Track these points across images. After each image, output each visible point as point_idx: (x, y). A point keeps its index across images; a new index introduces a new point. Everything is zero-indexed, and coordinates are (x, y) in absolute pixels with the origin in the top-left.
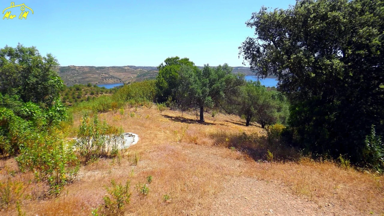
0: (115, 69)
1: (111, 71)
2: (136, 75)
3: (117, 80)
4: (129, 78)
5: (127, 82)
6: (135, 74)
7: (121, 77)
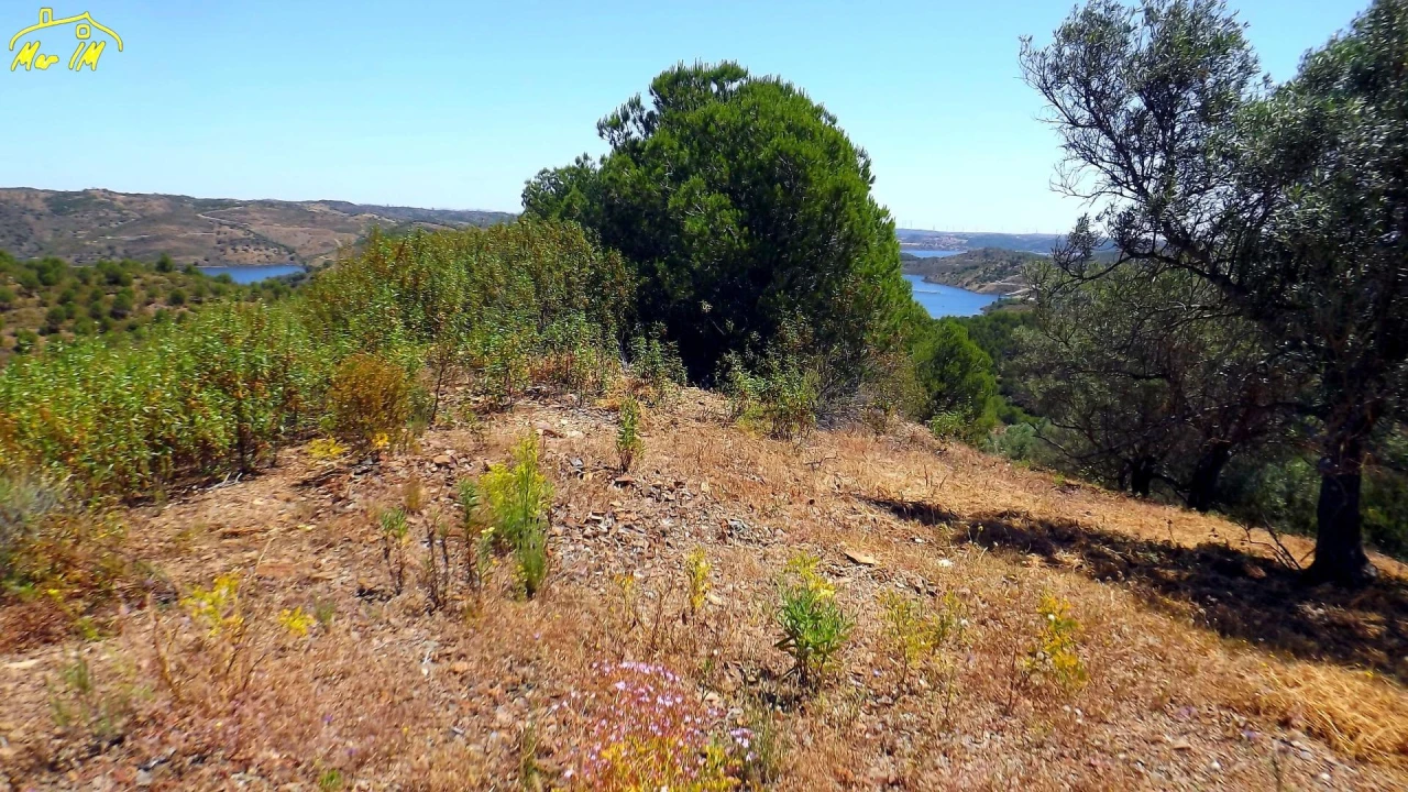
0: (270, 212)
1: (257, 216)
2: (353, 238)
3: (279, 254)
4: (325, 245)
5: (318, 263)
6: (348, 231)
7: (297, 243)
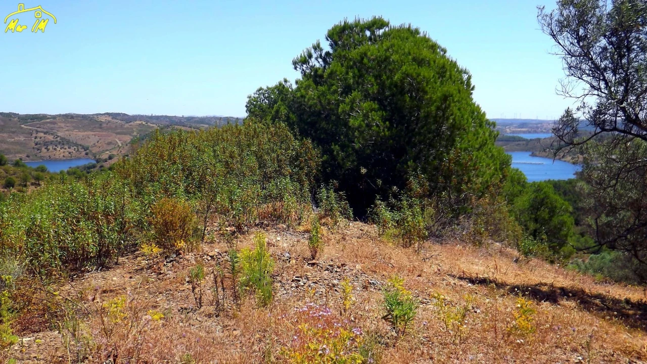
0: (72, 122)
1: (63, 125)
2: (128, 138)
3: (78, 150)
4: (109, 144)
5: (105, 156)
6: (125, 134)
7: (90, 143)
